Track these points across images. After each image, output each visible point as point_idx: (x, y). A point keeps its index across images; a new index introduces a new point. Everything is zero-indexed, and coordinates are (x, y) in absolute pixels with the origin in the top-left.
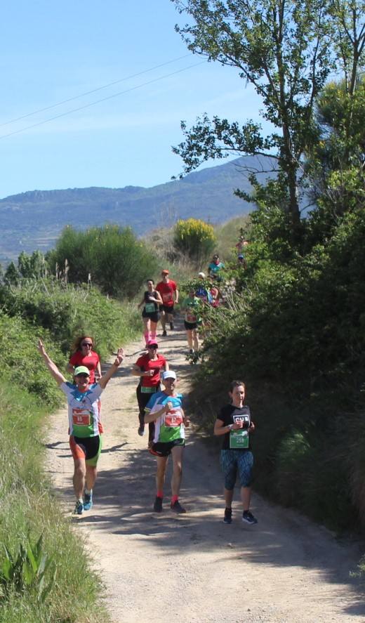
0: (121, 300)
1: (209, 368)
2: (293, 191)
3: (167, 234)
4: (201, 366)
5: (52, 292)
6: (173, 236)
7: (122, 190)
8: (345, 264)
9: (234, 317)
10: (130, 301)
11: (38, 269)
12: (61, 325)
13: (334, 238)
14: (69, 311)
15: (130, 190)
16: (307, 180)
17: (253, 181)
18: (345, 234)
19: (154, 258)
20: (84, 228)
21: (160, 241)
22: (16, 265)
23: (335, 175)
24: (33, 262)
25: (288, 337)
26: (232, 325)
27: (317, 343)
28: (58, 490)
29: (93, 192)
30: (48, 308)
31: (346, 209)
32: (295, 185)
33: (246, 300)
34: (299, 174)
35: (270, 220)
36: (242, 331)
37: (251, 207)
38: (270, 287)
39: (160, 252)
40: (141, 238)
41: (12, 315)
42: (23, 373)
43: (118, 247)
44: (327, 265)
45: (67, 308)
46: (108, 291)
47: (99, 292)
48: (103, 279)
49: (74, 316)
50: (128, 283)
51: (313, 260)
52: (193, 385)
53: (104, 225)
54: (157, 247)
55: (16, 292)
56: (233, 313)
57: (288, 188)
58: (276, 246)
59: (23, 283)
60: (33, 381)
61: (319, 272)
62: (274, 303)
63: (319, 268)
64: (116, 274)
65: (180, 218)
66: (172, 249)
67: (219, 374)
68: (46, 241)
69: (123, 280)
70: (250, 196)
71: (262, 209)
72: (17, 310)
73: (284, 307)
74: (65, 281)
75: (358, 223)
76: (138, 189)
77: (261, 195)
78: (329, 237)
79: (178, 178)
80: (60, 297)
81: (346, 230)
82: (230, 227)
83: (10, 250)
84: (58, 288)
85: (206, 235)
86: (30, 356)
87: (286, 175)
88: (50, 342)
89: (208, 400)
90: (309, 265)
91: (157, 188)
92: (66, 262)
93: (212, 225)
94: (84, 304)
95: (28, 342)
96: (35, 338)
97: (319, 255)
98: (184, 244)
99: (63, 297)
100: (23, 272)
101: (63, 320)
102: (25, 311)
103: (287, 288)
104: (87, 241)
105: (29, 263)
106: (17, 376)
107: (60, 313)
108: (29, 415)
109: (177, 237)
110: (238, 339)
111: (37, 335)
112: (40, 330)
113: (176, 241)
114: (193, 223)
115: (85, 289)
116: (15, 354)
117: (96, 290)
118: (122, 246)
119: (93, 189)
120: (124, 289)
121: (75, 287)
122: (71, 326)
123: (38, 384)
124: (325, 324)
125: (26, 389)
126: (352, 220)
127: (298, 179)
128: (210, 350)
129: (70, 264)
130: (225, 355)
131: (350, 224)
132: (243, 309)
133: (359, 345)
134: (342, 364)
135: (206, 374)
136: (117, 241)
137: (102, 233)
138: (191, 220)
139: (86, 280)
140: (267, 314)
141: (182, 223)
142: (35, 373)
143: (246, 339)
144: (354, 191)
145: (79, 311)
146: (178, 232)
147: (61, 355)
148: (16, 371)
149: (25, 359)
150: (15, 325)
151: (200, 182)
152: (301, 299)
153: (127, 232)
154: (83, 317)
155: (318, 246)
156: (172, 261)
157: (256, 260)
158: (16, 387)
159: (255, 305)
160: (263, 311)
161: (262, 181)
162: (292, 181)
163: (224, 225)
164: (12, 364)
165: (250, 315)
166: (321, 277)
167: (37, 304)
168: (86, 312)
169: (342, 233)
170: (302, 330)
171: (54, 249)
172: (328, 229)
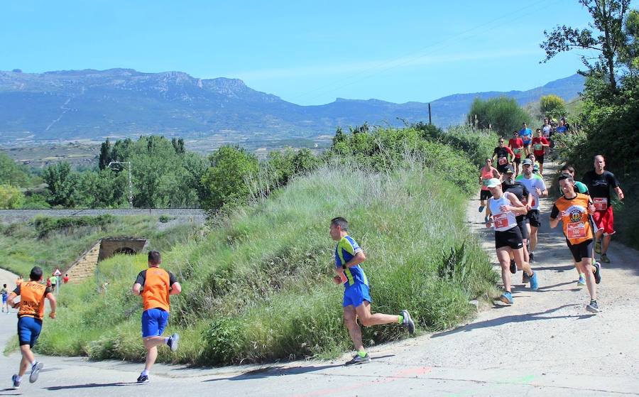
2: (611, 70)
3: (536, 105)
5: (468, 133)
9: (577, 139)
16: (620, 63)
17: (586, 63)
21: (532, 109)
23: (636, 60)
27: (628, 145)
32: (613, 66)
34: (615, 60)
35: (598, 87)
39: (532, 114)
43: (508, 109)
45: (477, 139)
46: (502, 134)
47: (496, 134)
48: (498, 128)
57: (608, 68)
64: (506, 125)
65: (544, 94)
66: (540, 113)
70: (586, 73)
71: (592, 81)
80: (473, 136)
85: (559, 104)
92: (476, 118)
99: (475, 136)
101: (475, 147)
104: (488, 106)
107: (473, 143)
109: (542, 105)
113: (542, 108)
114: (552, 97)
117: (494, 134)
121: (482, 131)
127: (614, 63)
129: (478, 118)
136: (507, 105)
137: (497, 102)
138: (550, 96)
139: (488, 127)
141: (545, 97)
145: (484, 144)
146: (543, 103)
151: (555, 88)
153: (512, 100)
154: (487, 147)
156: (539, 120)
159: (591, 133)
161: (592, 63)
162: (610, 64)
168: (489, 145)
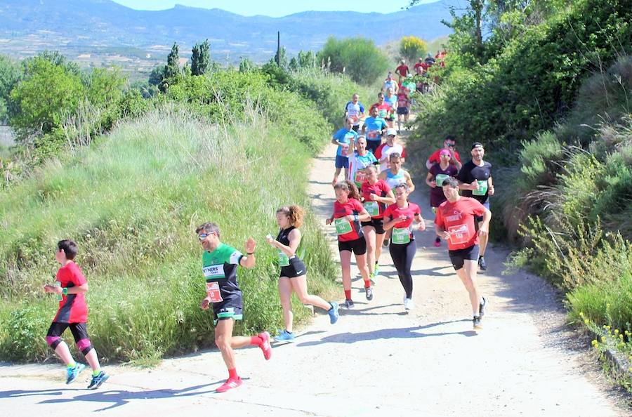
0: (363, 86)
1: (418, 133)
2: (478, 23)
3: (396, 45)
4: (412, 132)
5: (319, 78)
6: (399, 47)
7: (369, 14)
8: (509, 72)
9: (435, 102)
10: (369, 86)
11: (310, 62)
12: (323, 99)
13: (503, 55)
14: (329, 91)
15: (374, 14)
16: (488, 17)
17: (453, 14)
18: (510, 53)
19: (386, 60)
20: (341, 38)
21: (391, 50)
22: (296, 58)
23: (505, 15)
24: (307, 57)
25: (469, 116)
26: (434, 106)
27: (488, 121)
28: (315, 207)
29: (350, 14)
30: (316, 88)
31: (511, 37)
32: (480, 19)
33: (444, 91)
34: (483, 12)
35: (463, 41)
36: (440, 111)
37: (451, 31)
38: (460, 84)
39: (390, 57)
40: (378, 46)
41: (292, 91)
42: (297, 129)
43: (364, 51)
44: (497, 72)
45: (328, 89)
46: (356, 79)
47: (350, 80)
48: (352, 71)
49: (332, 94)
50: (369, 75)
51: (487, 68)
52: (407, 144)
53: (355, 37)
54: (389, 53)
55: (295, 76)
56: (435, 98)
57: (475, 21)
58: (465, 58)
59: (301, 71)
60: (303, 135)
61: (492, 77)
62: (462, 94)
63: (492, 74)
64: (361, 69)
66: (399, 56)
67: (424, 137)
68: (317, 45)
69: (365, 73)
70: (451, 24)
71: (457, 33)
72: (295, 88)
73: (468, 97)
74: (327, 70)
75: (519, 46)
76: (378, 15)
77: (458, 24)
78: (500, 54)
79: (405, 9)
80: (324, 82)
81: (511, 50)
82: (436, 43)
83: (293, 48)
84: (323, 75)
85: (421, 47)
86: (302, 119)
87: (475, 12)
88: (315, 110)
89: (416, 154)
90: (486, 72)
91: (391, 14)
92: (329, 59)
93: (425, 41)
94: (339, 87)
95: (301, 110)
96: (306, 107)
97: (493, 66)
98: (406, 52)
99: (326, 81)
100: (301, 63)
101: (325, 96)
102: (301, 89)
103: (471, 85)
104: (343, 47)
105: (305, 59)
106: (293, 131)
107: (324, 92)
108: (299, 156)
109: (402, 47)
110: (437, 116)
111: (308, 105)
112: (310, 102)
113: (401, 50)
114: (414, 39)
115: (341, 77)
116: (292, 116)
117: (348, 78)
118: (366, 51)
119: (349, 12)
120: (366, 78)
121: (334, 75)
122: (329, 100)
123: (306, 137)
124: (493, 110)
125: (298, 140)
126: (515, 44)
127: (482, 15)
128: (419, 122)
129: (331, 60)
130: (428, 125)
131: (514, 47)
132: (441, 97)
133: (514, 124)
134: (503, 136)
135: (416, 137)
136: (363, 47)
137: (353, 42)
138: (412, 37)
139: (341, 71)
140: (458, 101)
141: (405, 38)
142: (305, 129)
143: (443, 117)
144: (517, 25)
145: (335, 91)
146: (402, 45)
147: (322, 119)
148: (292, 128)
149: (299, 121)
150: (294, 98)
152: (480, 93)
153: (370, 42)
154: (338, 95)
155: (493, 59)
157: (452, 66)
158: (292, 138)
159: (450, 96)
160: (455, 99)
161: (459, 14)
162: (478, 16)
163: (433, 41)
164: (290, 123)
165: (447, 101)
166: (493, 80)
167: (309, 85)
168: (340, 92)
169: (509, 52)
170: (479, 113)
171: (322, 50)
172: (500, 49)
